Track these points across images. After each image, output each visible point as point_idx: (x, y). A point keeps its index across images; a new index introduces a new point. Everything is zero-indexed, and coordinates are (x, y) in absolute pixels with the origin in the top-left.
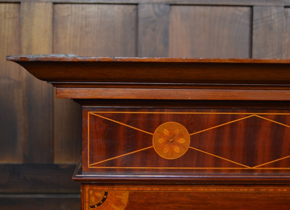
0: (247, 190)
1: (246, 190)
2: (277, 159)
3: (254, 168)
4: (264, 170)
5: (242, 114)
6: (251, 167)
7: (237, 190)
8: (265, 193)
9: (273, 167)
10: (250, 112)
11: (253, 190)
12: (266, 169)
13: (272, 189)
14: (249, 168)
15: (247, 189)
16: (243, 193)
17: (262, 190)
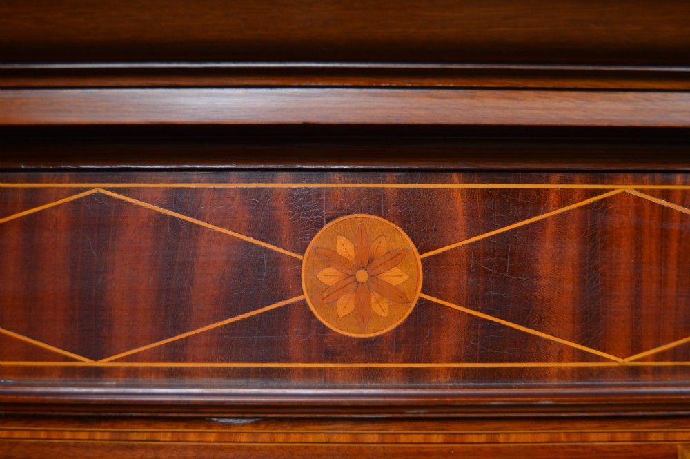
0: (87, 438)
1: (83, 436)
2: (176, 335)
3: (102, 363)
4: (137, 369)
5: (59, 188)
6: (96, 359)
7: (55, 435)
8: (145, 447)
9: (165, 361)
10: (83, 182)
11: (107, 436)
12: (144, 367)
13: (170, 434)
14: (88, 362)
15: (87, 433)
16: (76, 446)
17: (134, 436)
